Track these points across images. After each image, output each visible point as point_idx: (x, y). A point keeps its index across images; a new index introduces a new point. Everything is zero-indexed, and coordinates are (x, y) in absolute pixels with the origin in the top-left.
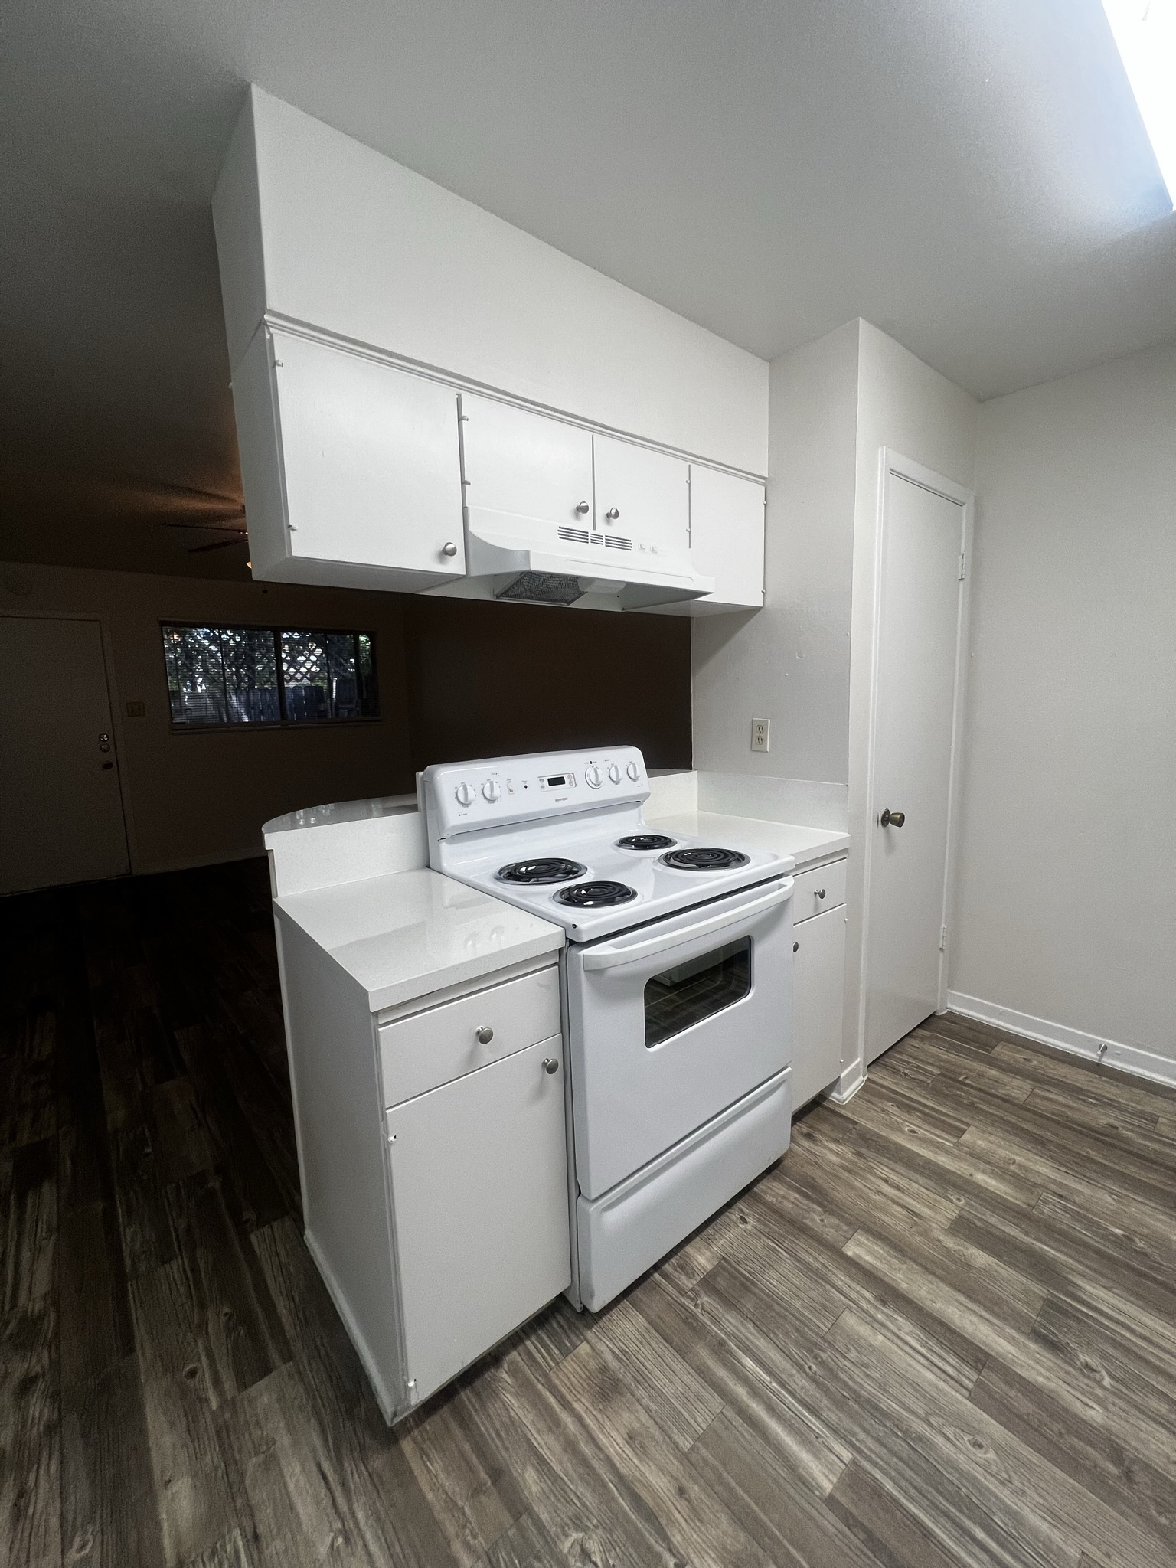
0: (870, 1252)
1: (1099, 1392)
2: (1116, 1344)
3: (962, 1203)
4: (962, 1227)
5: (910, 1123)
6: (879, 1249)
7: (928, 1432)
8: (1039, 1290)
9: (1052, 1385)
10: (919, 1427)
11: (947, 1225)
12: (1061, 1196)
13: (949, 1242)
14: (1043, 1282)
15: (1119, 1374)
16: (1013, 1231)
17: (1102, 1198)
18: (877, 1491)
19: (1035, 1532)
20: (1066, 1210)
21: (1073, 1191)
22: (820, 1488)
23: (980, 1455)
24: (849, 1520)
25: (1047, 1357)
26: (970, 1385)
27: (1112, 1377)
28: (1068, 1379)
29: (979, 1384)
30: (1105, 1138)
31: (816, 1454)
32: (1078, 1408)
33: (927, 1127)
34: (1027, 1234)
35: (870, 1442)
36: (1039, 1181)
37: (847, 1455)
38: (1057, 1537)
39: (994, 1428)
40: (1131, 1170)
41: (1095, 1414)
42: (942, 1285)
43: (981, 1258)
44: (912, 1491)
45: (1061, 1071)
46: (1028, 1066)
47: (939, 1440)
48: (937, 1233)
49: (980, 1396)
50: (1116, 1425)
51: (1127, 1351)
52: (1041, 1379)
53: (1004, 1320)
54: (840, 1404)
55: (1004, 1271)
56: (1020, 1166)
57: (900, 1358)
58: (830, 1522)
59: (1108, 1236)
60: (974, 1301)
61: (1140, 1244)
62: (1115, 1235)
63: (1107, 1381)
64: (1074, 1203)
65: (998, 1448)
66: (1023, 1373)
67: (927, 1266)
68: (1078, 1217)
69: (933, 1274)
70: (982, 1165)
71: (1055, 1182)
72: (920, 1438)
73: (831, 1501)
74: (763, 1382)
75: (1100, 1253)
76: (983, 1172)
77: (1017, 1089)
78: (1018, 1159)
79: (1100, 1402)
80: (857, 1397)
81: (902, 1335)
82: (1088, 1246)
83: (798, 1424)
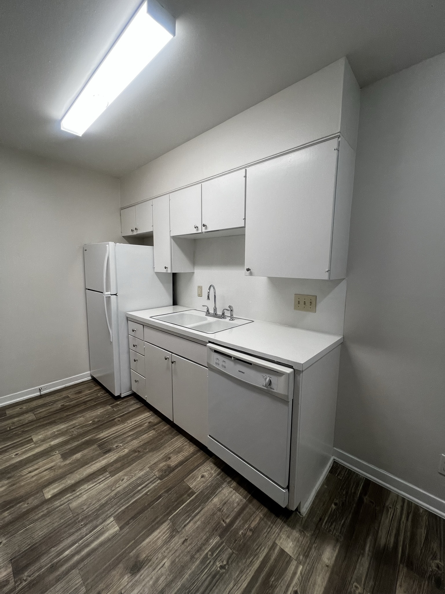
1: (122, 447)
2: (115, 438)
16: (76, 444)
19: (143, 475)
21: (74, 424)
26: (109, 475)
27: (120, 443)
29: (110, 473)
32: (124, 453)
34: (78, 441)
38: (145, 471)
44: (127, 502)
50: (130, 448)
51: (117, 437)
53: (98, 459)
59: (90, 425)
60: (88, 464)
63: (121, 445)
64: (77, 426)
66: (112, 461)
68: (82, 427)
71: (68, 426)
74: (77, 547)
75: (93, 429)
79: (125, 448)
82: (90, 430)
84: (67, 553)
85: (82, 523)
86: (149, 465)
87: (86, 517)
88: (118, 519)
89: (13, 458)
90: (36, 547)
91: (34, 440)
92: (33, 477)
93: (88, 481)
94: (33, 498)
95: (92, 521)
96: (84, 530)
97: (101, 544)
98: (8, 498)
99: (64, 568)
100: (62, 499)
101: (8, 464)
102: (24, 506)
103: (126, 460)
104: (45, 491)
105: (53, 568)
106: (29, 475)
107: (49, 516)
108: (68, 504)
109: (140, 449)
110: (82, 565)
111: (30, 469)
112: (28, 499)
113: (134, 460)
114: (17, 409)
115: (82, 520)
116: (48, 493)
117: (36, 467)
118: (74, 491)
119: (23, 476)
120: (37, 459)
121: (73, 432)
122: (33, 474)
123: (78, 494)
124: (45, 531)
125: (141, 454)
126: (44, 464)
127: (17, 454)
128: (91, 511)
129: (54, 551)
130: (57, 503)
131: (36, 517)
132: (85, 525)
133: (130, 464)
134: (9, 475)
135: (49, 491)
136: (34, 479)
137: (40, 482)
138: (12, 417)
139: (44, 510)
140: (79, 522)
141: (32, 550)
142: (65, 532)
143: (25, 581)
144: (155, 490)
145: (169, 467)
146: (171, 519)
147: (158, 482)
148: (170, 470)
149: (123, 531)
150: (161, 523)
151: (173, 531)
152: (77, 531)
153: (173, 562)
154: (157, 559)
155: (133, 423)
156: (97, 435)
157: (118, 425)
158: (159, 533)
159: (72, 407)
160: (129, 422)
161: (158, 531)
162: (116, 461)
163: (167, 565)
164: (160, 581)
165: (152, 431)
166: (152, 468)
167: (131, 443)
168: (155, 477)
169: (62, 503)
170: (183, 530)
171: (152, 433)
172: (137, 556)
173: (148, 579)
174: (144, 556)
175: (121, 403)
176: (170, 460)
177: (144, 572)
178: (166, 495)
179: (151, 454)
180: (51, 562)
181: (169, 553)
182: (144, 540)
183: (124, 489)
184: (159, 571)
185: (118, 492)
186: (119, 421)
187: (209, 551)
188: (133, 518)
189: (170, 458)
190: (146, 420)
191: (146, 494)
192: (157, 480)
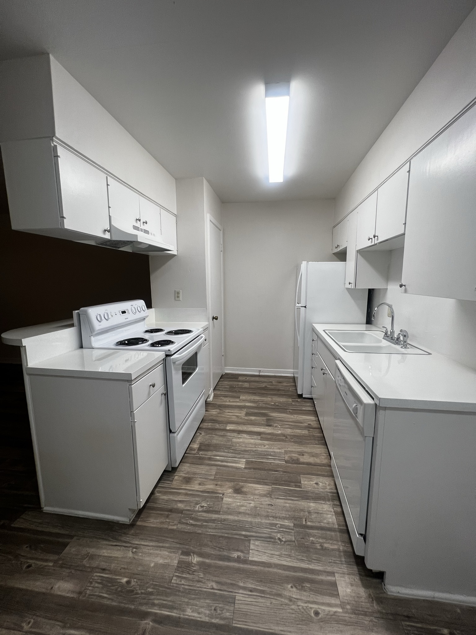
0: (232, 427)
1: (279, 429)
2: (278, 421)
3: (246, 410)
4: (247, 414)
5: (227, 399)
6: (234, 425)
7: (256, 449)
8: (265, 418)
9: (272, 431)
10: (254, 449)
11: (244, 415)
12: (262, 402)
13: (246, 418)
14: (264, 417)
15: (280, 425)
16: (256, 411)
17: (268, 399)
18: (252, 462)
19: (277, 452)
20: (264, 403)
21: (264, 400)
22: (242, 468)
23: (266, 447)
24: (250, 468)
25: (270, 428)
26: (260, 438)
27: (280, 426)
28: (274, 429)
29: (261, 438)
30: (265, 388)
31: (239, 463)
32: (277, 432)
33: (232, 399)
34: (259, 410)
35: (247, 456)
36: (257, 400)
37: (244, 460)
38: (280, 451)
39: (266, 442)
40: (272, 392)
41: (280, 432)
42: (248, 426)
43: (253, 418)
44: (258, 458)
45: (253, 379)
46: (247, 380)
47: (258, 449)
48: (243, 418)
49: (262, 439)
50: (283, 432)
51: (281, 421)
52: (270, 432)
53: (261, 426)
54: (239, 454)
55: (258, 418)
56: (253, 399)
57: (246, 441)
58: (246, 471)
59: (272, 405)
60: (255, 425)
61: (277, 404)
62: (273, 404)
63: (279, 427)
64: (264, 402)
65: (268, 445)
66: (267, 432)
67: (244, 424)
68: (266, 404)
69: (246, 425)
70: (246, 402)
71: (260, 399)
72: (255, 451)
73: (245, 468)
74: (223, 459)
75: (271, 408)
76: (247, 403)
77: (246, 385)
78: (252, 398)
79: (280, 430)
80: (242, 451)
81: (245, 437)
82: (269, 408)
83: (233, 461)
84: (218, 458)
85: (232, 451)
86: (286, 449)
87: (235, 450)
88: (247, 463)
89: (228, 402)
90: (210, 446)
91: (241, 398)
92: (228, 415)
93: (248, 434)
94: (222, 425)
95: (236, 453)
96: (230, 455)
97: (232, 467)
98: (214, 418)
99: (213, 462)
100: (232, 434)
101: (224, 403)
102: (217, 426)
103: (275, 437)
104: (228, 425)
105: (210, 459)
106: (227, 413)
107: (222, 437)
108: (233, 438)
109: (288, 437)
110: (219, 468)
111: (230, 411)
112: (220, 424)
113: (280, 440)
114: (244, 378)
115: (233, 449)
116: (229, 427)
117: (232, 411)
118: (239, 434)
119: (225, 412)
120: (235, 408)
121: (260, 404)
122: (229, 414)
123: (239, 436)
124: (217, 442)
125: (287, 440)
126: (236, 412)
127: (230, 401)
128: (239, 449)
129: (214, 453)
130: (229, 434)
131: (218, 434)
132: (232, 453)
133: (276, 440)
134: (221, 409)
135: (229, 426)
136: (229, 416)
137: (230, 419)
138: (239, 381)
139: (222, 433)
140: (231, 449)
141: (208, 446)
142: (223, 449)
143: (199, 455)
144: (278, 465)
145: (298, 460)
146: (273, 487)
147: (283, 462)
148: (297, 462)
149: (245, 470)
150: (266, 484)
151: (268, 494)
152: (227, 452)
153: (256, 507)
154: (249, 497)
155: (297, 418)
156: (270, 413)
157: (287, 414)
158: (261, 488)
159: (270, 390)
160: (295, 416)
161: (261, 486)
162: (269, 434)
163: (252, 505)
164: (243, 508)
165: (306, 431)
166: (286, 452)
167: (286, 430)
168: (284, 458)
169: (231, 435)
170: (275, 499)
171: (305, 432)
172: (242, 487)
173: (239, 501)
174: (245, 490)
175: (300, 401)
176: (302, 456)
177: (239, 496)
178: (282, 473)
179: (293, 444)
180: (211, 456)
181: (257, 501)
182: (250, 483)
183: (262, 451)
184: (246, 504)
185: (257, 450)
186: (290, 412)
187: (280, 524)
188: (254, 469)
189: (303, 455)
190: (309, 421)
191: (271, 463)
192: (284, 461)
